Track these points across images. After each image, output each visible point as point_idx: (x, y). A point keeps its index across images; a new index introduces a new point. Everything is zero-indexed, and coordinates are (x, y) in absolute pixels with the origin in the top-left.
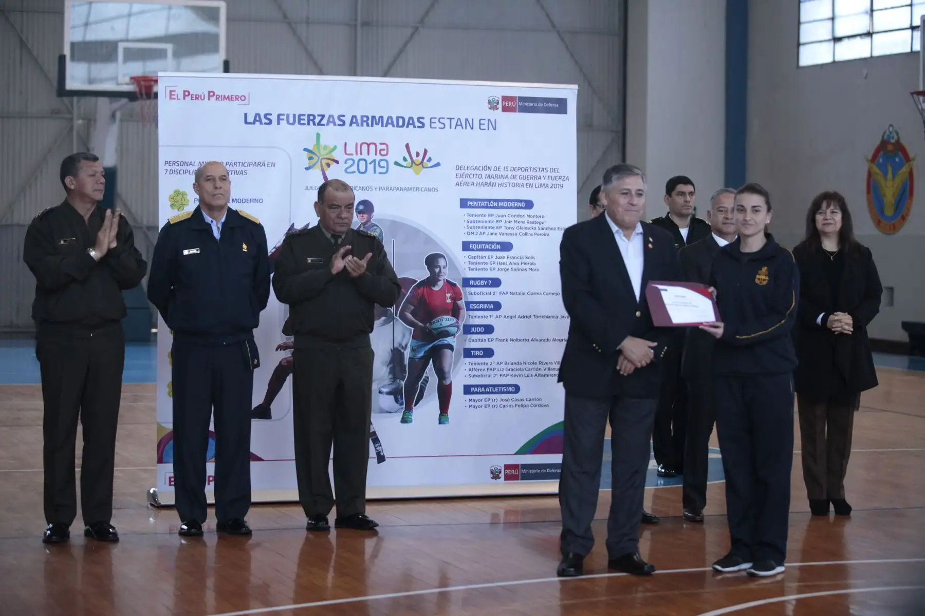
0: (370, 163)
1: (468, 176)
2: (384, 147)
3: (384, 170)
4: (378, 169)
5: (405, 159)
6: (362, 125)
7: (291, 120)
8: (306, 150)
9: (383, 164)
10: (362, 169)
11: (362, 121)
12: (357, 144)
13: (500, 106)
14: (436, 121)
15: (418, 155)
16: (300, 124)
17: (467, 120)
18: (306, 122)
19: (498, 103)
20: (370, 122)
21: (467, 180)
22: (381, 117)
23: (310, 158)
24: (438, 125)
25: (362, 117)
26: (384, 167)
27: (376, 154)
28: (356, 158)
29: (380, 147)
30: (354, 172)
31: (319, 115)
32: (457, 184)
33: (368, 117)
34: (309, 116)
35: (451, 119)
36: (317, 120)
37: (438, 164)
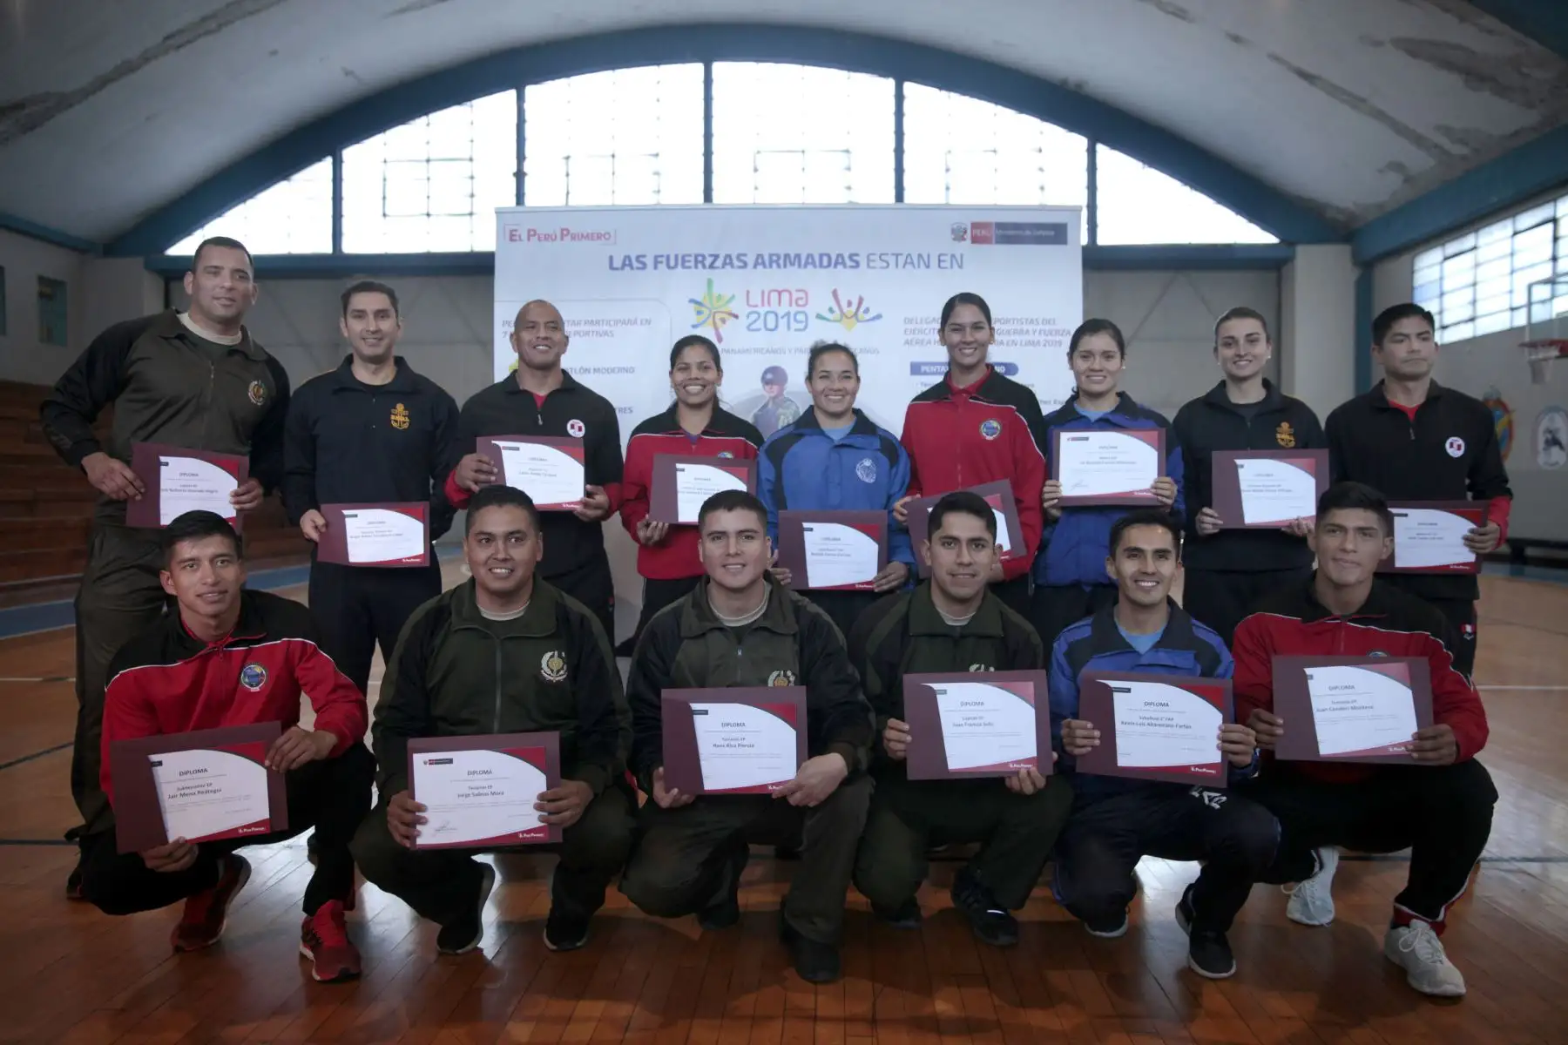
0: (782, 317)
1: (921, 331)
2: (802, 295)
3: (801, 326)
4: (794, 325)
5: (831, 310)
6: (771, 266)
7: (672, 263)
8: (692, 301)
9: (801, 317)
10: (771, 324)
11: (771, 262)
12: (763, 293)
13: (968, 236)
14: (877, 258)
15: (850, 304)
16: (684, 267)
17: (920, 256)
18: (692, 264)
19: (965, 232)
20: (781, 262)
21: (920, 337)
22: (798, 256)
23: (699, 313)
24: (879, 264)
25: (771, 256)
26: (801, 322)
27: (791, 305)
28: (762, 311)
29: (795, 295)
30: (758, 330)
31: (711, 255)
32: (907, 342)
33: (779, 257)
34: (696, 256)
35: (897, 255)
36: (708, 261)
37: (879, 317)
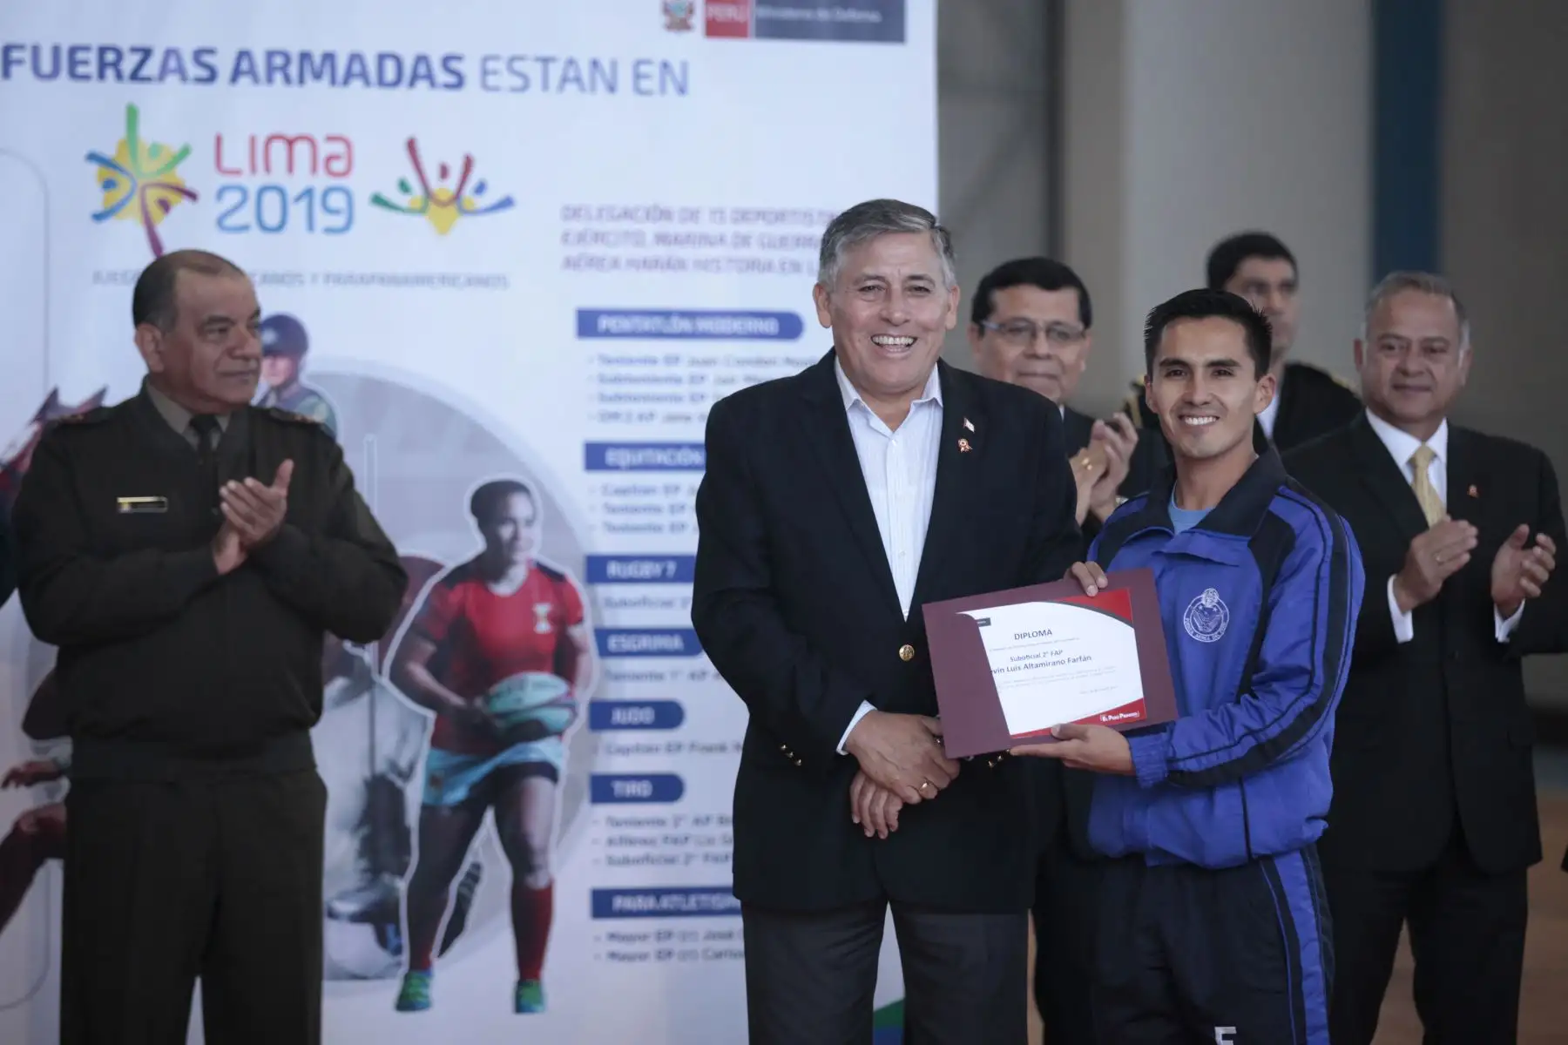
0: (298, 199)
1: (599, 237)
2: (338, 148)
3: (339, 221)
4: (322, 219)
5: (404, 187)
6: (270, 80)
7: (46, 65)
8: (93, 157)
9: (337, 200)
10: (272, 216)
11: (271, 70)
12: (253, 141)
13: (698, 21)
14: (500, 66)
15: (444, 172)
16: (73, 75)
17: (595, 64)
18: (92, 69)
19: (691, 11)
20: (293, 70)
21: (596, 250)
22: (329, 57)
23: (109, 185)
24: (507, 80)
25: (270, 55)
26: (336, 212)
27: (314, 169)
28: (253, 183)
29: (325, 149)
30: (245, 228)
31: (134, 50)
32: (570, 263)
33: (287, 57)
34: (102, 51)
35: (546, 61)
36: (129, 63)
37: (506, 203)
